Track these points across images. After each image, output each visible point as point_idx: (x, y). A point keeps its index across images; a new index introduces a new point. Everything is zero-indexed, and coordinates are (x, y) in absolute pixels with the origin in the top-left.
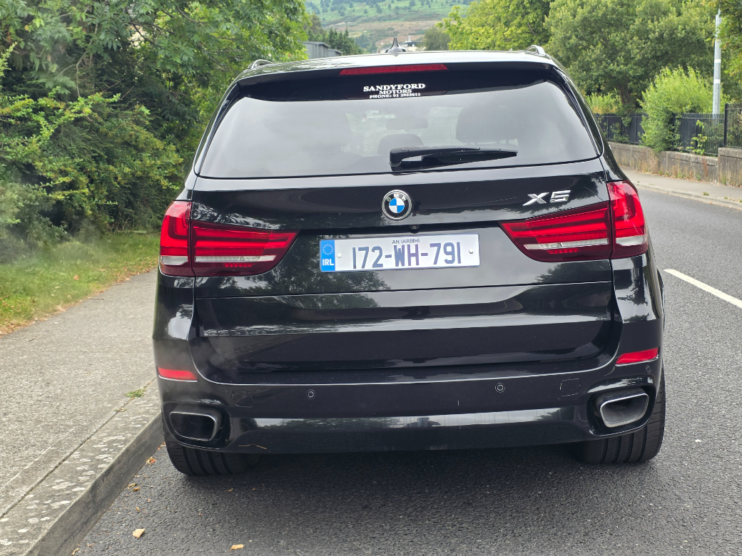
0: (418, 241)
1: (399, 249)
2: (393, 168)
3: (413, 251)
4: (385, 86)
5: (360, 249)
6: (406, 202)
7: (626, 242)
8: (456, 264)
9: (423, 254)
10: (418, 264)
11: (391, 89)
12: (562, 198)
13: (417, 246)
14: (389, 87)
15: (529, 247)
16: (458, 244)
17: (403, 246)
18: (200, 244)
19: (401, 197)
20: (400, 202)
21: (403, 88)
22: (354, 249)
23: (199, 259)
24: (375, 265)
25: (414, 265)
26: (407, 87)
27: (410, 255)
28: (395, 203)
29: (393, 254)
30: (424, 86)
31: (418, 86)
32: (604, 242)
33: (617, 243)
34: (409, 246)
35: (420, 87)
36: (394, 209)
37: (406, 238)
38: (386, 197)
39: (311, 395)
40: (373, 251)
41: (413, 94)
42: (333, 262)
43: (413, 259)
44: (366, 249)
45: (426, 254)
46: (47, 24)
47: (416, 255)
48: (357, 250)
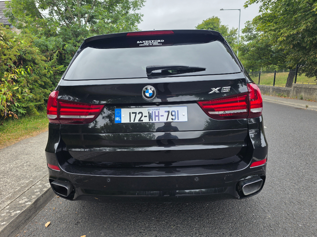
0: (159, 109)
1: (151, 113)
2: (148, 76)
3: (157, 114)
4: (146, 41)
5: (133, 113)
6: (153, 91)
7: (254, 111)
8: (176, 120)
9: (161, 116)
10: (159, 120)
11: (149, 42)
12: (227, 90)
13: (159, 112)
14: (148, 41)
15: (211, 113)
16: (178, 111)
17: (152, 112)
18: (62, 110)
19: (151, 89)
20: (150, 92)
21: (154, 42)
22: (130, 113)
23: (62, 117)
24: (139, 120)
25: (157, 121)
26: (156, 41)
27: (156, 116)
28: (148, 92)
29: (148, 116)
30: (163, 41)
31: (161, 41)
32: (245, 111)
33: (251, 111)
34: (155, 112)
35: (162, 41)
36: (147, 95)
37: (154, 108)
38: (144, 89)
39: (109, 180)
40: (139, 114)
41: (159, 44)
42: (120, 119)
43: (157, 118)
44: (136, 113)
45: (163, 116)
46: (69, 46)
47: (158, 116)
48: (131, 113)
